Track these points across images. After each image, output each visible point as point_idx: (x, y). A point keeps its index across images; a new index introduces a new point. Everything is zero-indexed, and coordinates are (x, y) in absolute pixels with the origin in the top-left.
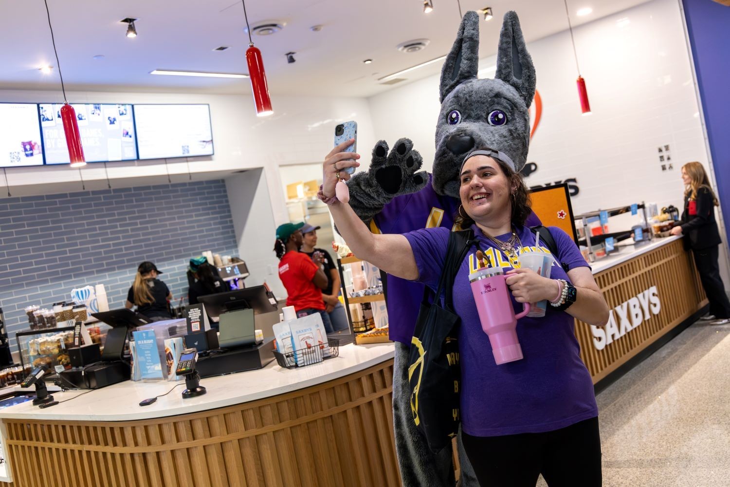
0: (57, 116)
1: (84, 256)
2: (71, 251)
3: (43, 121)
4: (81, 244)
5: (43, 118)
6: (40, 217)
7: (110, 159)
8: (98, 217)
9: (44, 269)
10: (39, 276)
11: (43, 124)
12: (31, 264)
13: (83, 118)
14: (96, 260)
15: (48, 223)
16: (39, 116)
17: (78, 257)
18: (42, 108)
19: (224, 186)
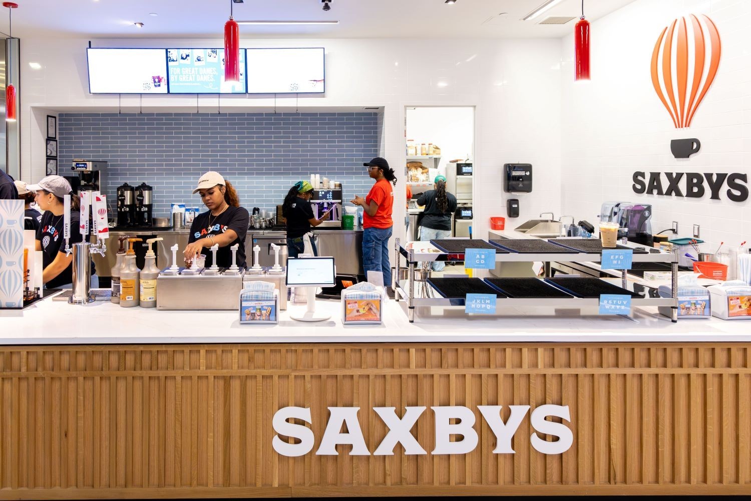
0: (180, 58)
1: (230, 160)
2: (221, 156)
3: (170, 61)
4: (230, 151)
5: (170, 60)
6: (203, 129)
7: (221, 92)
8: (248, 133)
9: (198, 165)
10: (194, 170)
11: (170, 63)
12: (190, 160)
13: (201, 59)
14: (239, 165)
15: (208, 133)
16: (167, 57)
17: (226, 160)
18: (170, 52)
19: (376, 119)
